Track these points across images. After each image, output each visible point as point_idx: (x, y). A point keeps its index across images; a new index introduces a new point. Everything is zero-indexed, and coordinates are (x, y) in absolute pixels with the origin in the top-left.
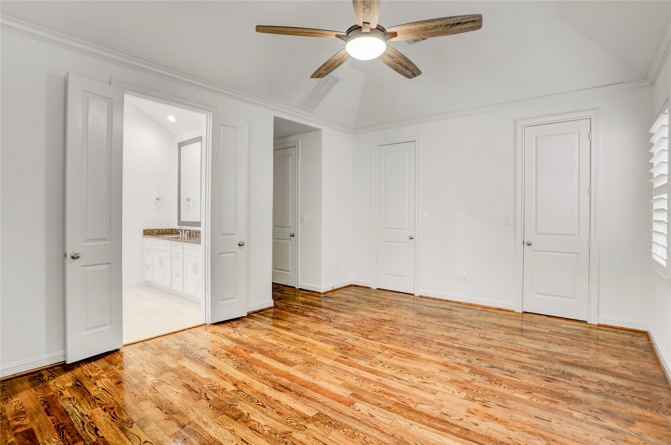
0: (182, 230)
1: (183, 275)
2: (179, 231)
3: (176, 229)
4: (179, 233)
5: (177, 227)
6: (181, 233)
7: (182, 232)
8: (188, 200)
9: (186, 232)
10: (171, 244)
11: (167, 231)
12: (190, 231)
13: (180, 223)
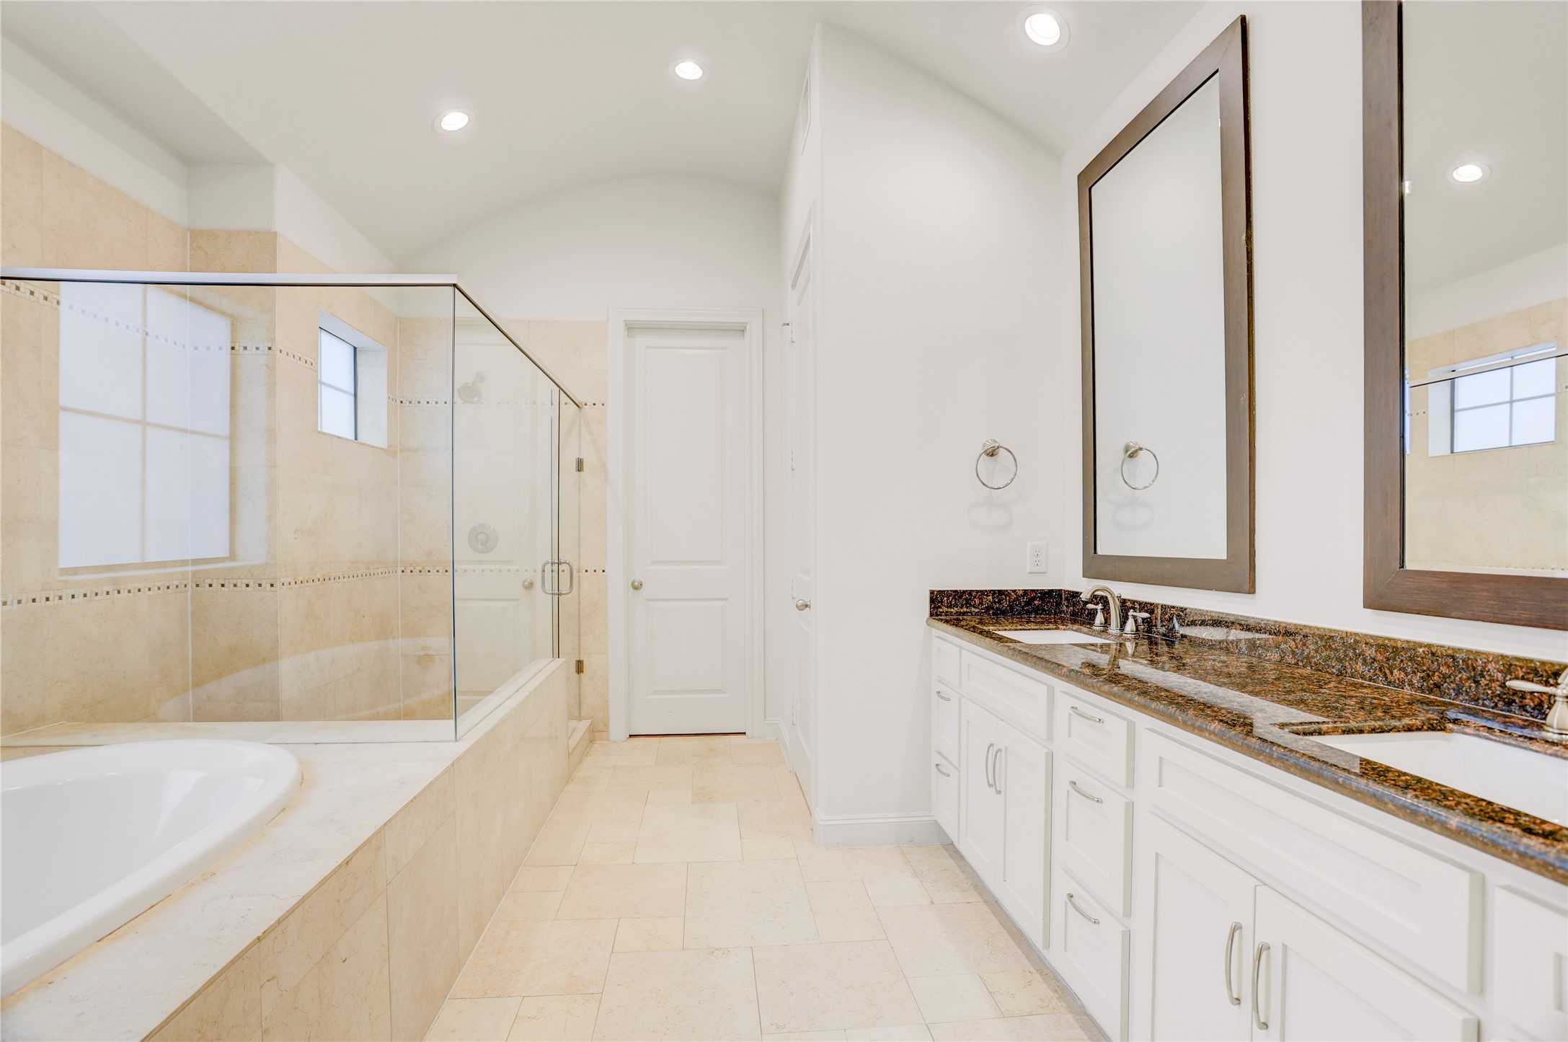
0: (1104, 601)
1: (1127, 937)
2: (1090, 606)
3: (1076, 595)
4: (1093, 614)
5: (1085, 587)
6: (1099, 618)
7: (1106, 610)
8: (1132, 453)
9: (1131, 613)
10: (1051, 691)
11: (1033, 599)
12: (1147, 607)
13: (1095, 564)
